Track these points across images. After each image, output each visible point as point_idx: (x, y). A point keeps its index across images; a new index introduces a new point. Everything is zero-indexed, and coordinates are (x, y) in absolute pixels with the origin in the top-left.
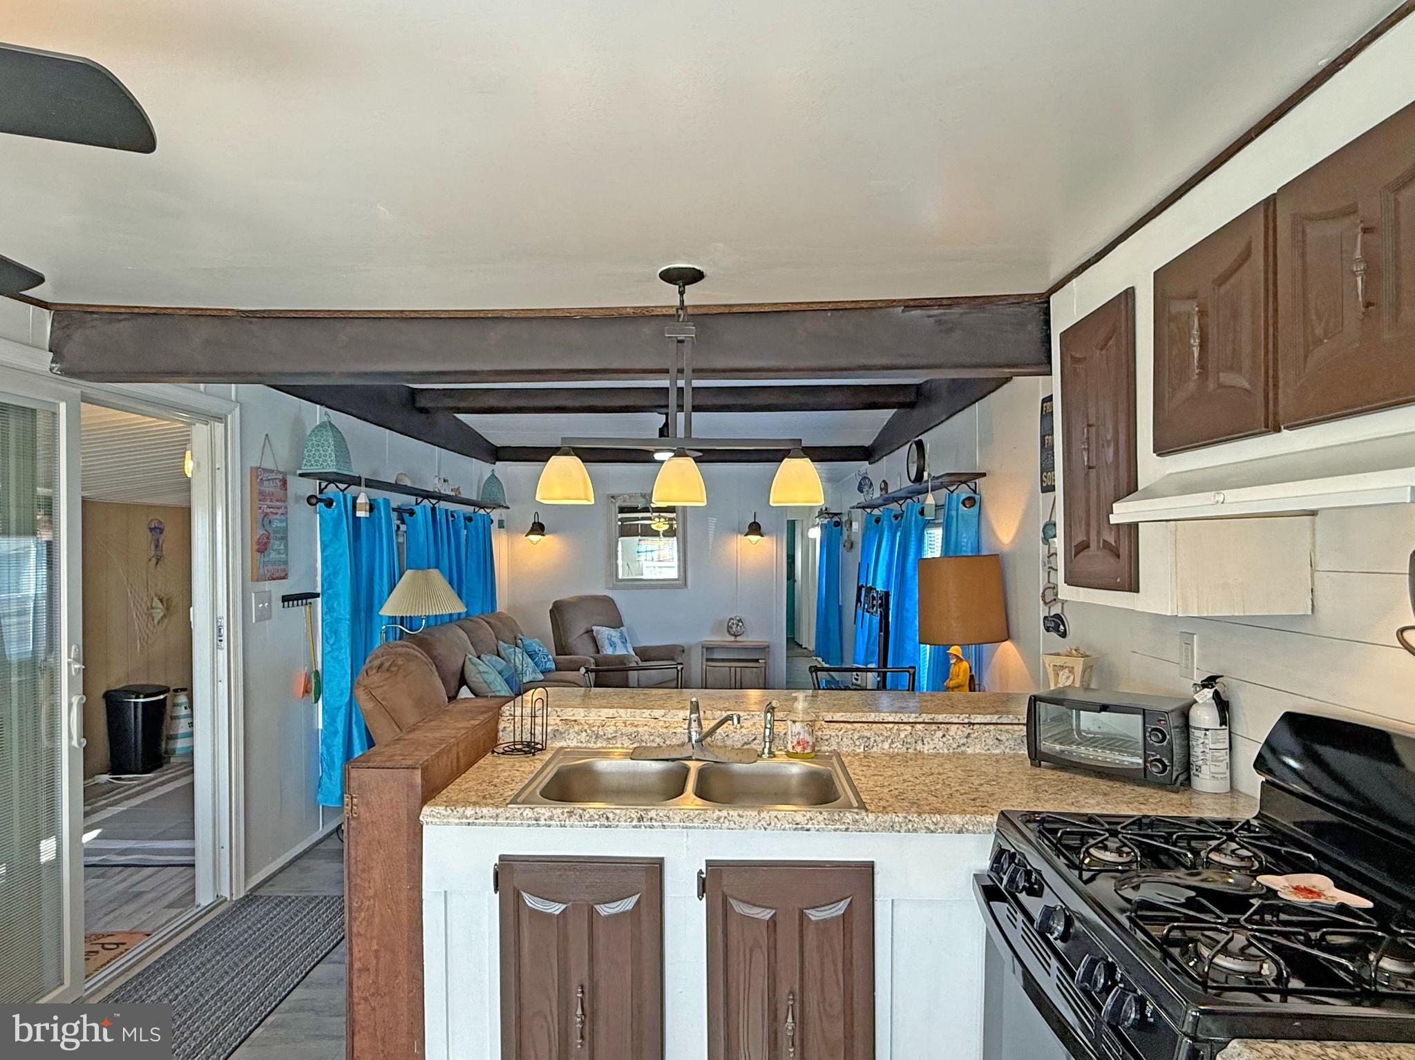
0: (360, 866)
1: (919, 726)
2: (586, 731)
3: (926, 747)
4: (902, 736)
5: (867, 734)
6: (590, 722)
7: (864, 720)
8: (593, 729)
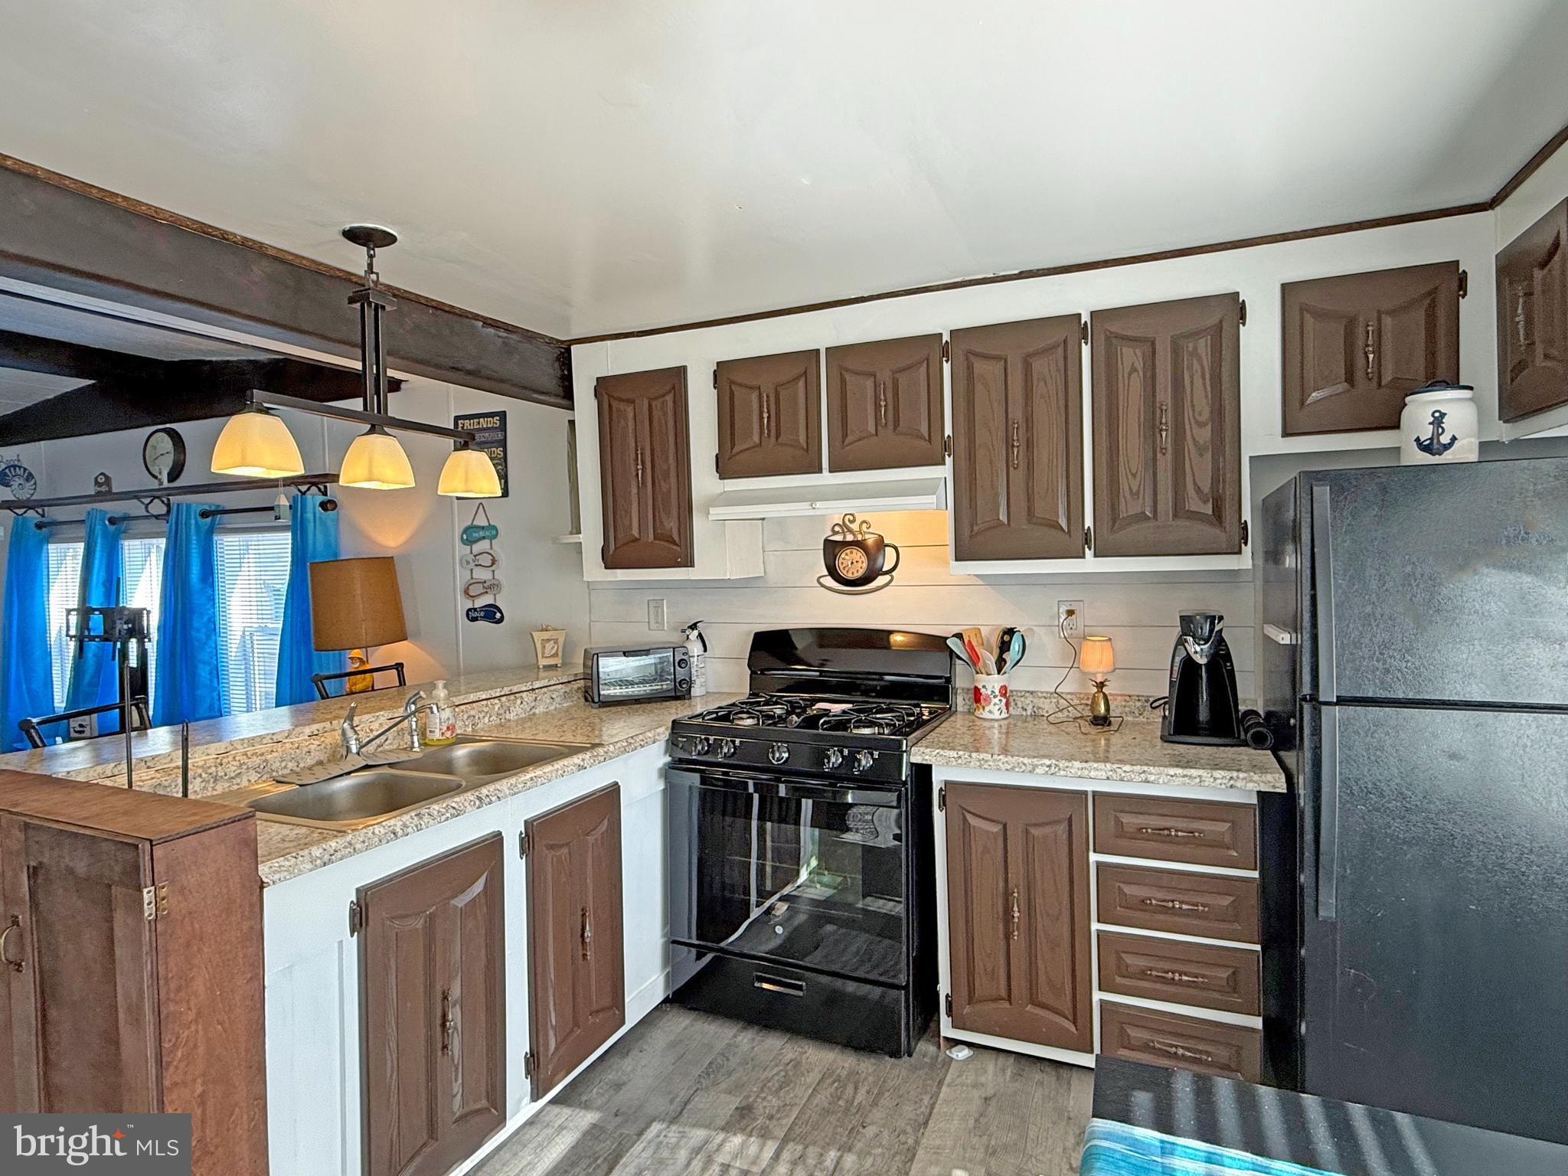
0: (173, 985)
1: (504, 699)
2: (200, 776)
3: (512, 715)
4: (496, 709)
5: (472, 713)
6: (200, 764)
7: (466, 701)
8: (210, 771)
